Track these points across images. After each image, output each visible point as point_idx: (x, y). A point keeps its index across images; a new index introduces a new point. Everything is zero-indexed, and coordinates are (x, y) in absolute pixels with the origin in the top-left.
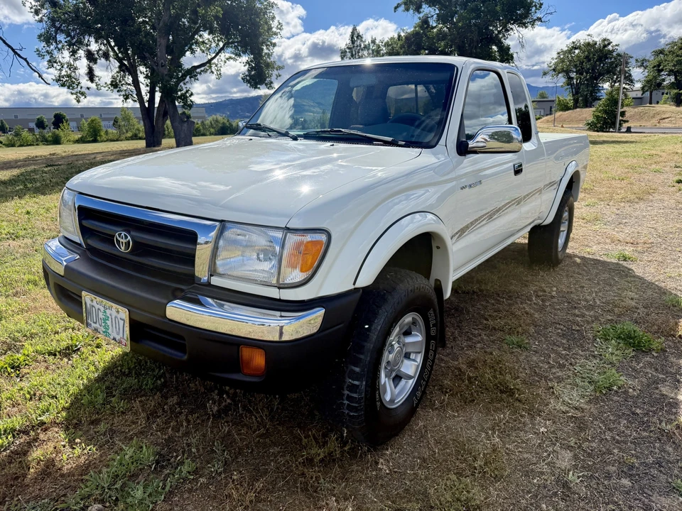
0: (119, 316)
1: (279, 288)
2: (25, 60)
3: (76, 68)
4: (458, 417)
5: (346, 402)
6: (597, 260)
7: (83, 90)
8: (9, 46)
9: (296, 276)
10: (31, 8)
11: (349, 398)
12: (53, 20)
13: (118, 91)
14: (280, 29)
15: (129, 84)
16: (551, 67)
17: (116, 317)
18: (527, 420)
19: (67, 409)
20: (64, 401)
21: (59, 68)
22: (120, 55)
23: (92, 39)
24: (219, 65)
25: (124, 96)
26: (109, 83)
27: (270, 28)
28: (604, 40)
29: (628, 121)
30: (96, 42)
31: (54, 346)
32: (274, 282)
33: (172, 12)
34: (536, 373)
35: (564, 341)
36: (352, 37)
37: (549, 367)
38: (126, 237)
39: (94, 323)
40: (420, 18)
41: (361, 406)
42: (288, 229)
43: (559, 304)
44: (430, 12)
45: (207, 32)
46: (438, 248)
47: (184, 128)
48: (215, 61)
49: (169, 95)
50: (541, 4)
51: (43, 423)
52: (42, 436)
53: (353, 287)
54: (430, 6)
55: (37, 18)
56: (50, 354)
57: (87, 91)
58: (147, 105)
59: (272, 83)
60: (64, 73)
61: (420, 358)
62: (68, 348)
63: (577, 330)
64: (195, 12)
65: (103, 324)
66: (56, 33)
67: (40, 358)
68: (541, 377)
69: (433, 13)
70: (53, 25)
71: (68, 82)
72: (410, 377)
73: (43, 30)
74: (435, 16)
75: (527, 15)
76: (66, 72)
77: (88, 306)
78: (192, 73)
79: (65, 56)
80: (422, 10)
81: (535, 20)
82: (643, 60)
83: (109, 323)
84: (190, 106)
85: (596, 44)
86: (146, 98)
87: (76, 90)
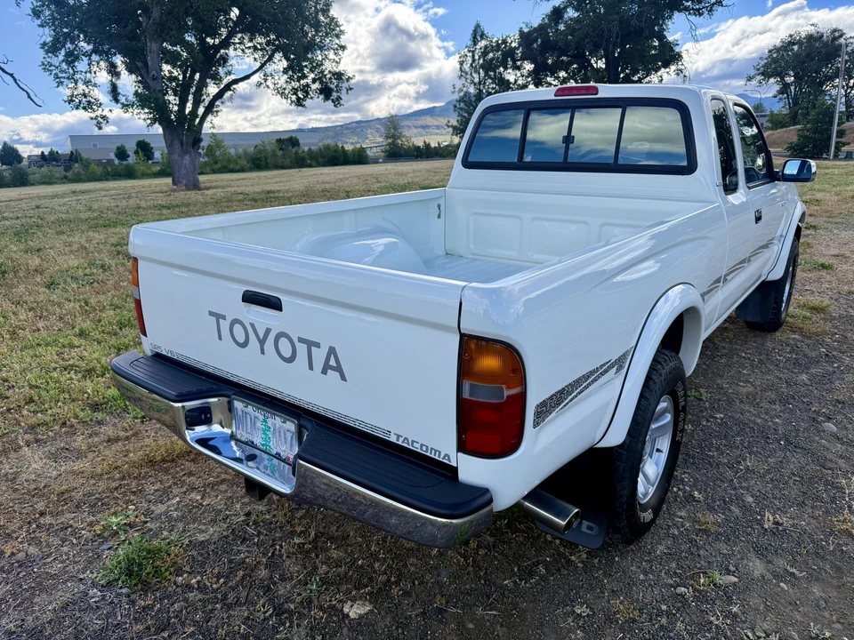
2: (11, 75)
3: (95, 86)
7: (105, 113)
16: (758, 70)
21: (70, 85)
29: (849, 144)
36: (475, 37)
47: (184, 161)
57: (109, 114)
59: (340, 98)
70: (60, 30)
71: (83, 103)
73: (48, 38)
81: (713, 4)
85: (822, 36)
87: (96, 113)
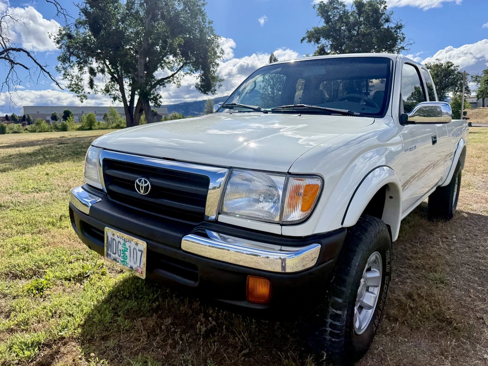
0: (137, 248)
1: (282, 225)
2: (48, 73)
3: (81, 80)
4: (408, 342)
5: (329, 329)
6: (480, 215)
7: (85, 94)
8: (38, 64)
9: (297, 215)
10: (55, 39)
11: (332, 326)
12: (68, 47)
13: (110, 95)
14: (222, 54)
15: (117, 90)
17: (134, 249)
18: (468, 346)
19: (82, 326)
20: (80, 319)
21: (70, 79)
22: (112, 70)
23: (94, 60)
24: (179, 78)
25: (113, 98)
26: (103, 89)
27: (215, 53)
28: (448, 63)
29: (469, 119)
30: (97, 62)
31: (69, 273)
32: (277, 219)
33: (150, 41)
34: (462, 305)
35: (477, 279)
36: (271, 60)
37: (472, 301)
38: (146, 182)
39: (113, 253)
40: (318, 47)
41: (342, 333)
42: (289, 173)
43: (462, 248)
44: (326, 43)
45: (172, 55)
46: (391, 197)
47: (154, 120)
48: (177, 75)
49: (145, 97)
50: (404, 38)
51: (62, 338)
52: (62, 349)
53: (340, 226)
54: (326, 39)
55: (58, 46)
56: (66, 279)
57: (88, 95)
58: (128, 104)
59: (215, 90)
60: (73, 82)
61: (377, 291)
62: (80, 275)
63: (484, 270)
64: (165, 42)
65: (122, 255)
66: (70, 56)
67: (59, 282)
68: (468, 308)
69: (327, 44)
70: (69, 51)
71: (76, 88)
72: (370, 307)
73: (61, 54)
74: (329, 46)
75: (394, 45)
76: (75, 81)
77: (110, 239)
78: (161, 82)
79: (75, 71)
80: (320, 42)
81: (400, 49)
82: (477, 77)
83: (127, 253)
84: (159, 106)
85: (442, 65)
86: (128, 99)
87: (81, 94)
